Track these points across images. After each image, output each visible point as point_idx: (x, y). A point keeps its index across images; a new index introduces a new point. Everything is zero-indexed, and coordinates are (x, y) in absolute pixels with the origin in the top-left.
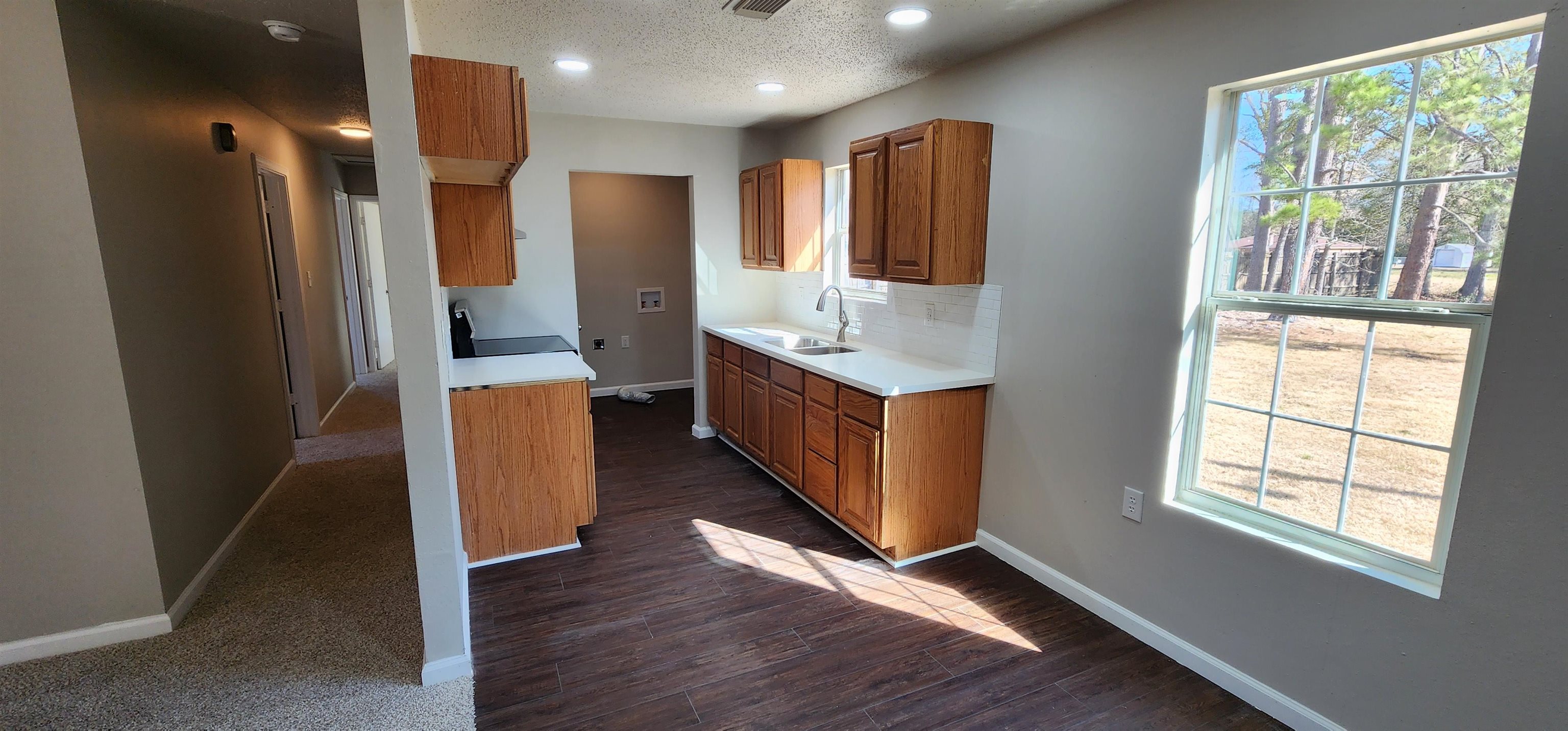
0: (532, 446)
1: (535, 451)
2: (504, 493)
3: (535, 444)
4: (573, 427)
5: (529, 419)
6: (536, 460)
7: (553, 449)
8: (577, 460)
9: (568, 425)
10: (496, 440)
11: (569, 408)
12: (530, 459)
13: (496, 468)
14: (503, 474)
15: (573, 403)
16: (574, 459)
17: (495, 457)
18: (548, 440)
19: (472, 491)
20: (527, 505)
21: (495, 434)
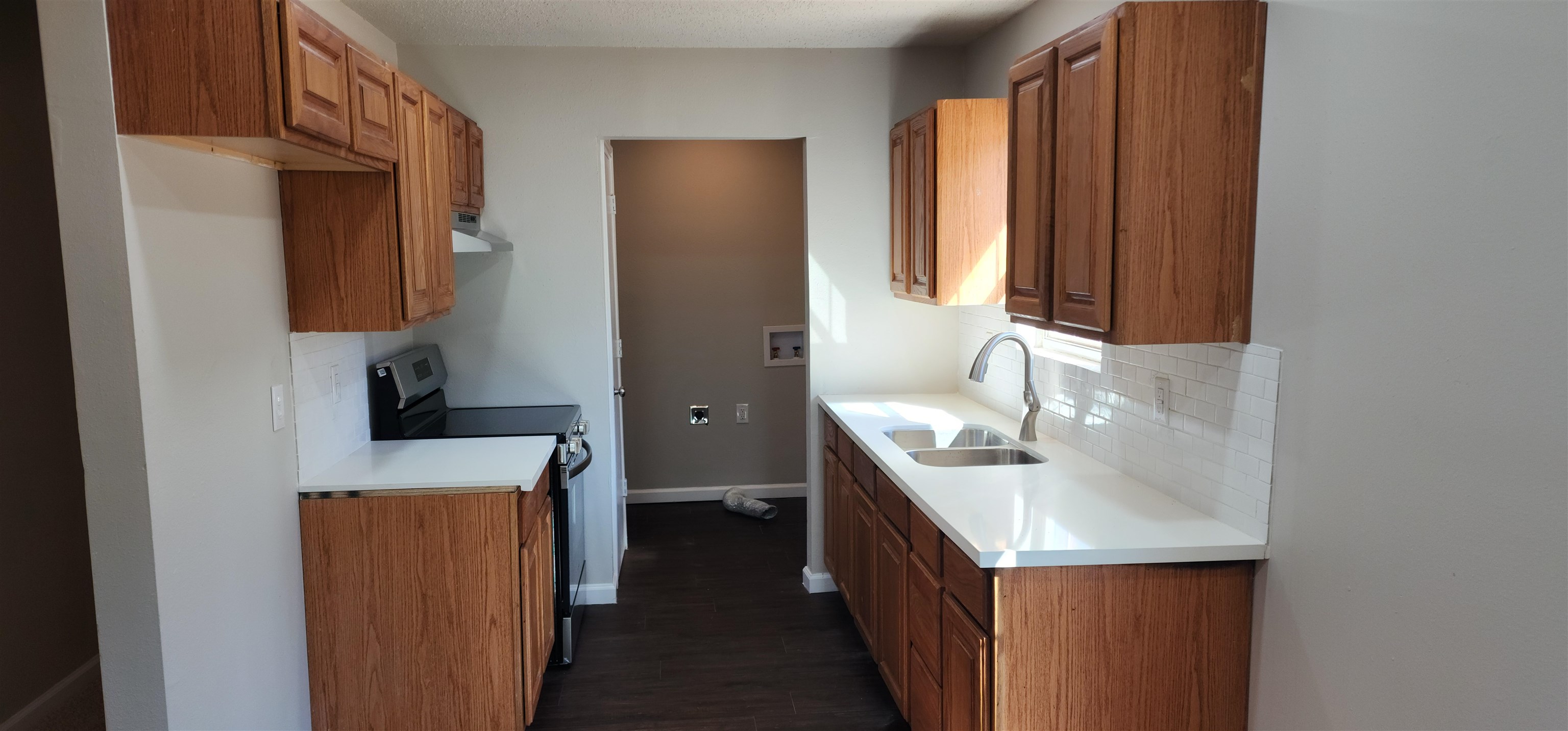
0: (424, 596)
1: (430, 603)
2: (379, 670)
3: (430, 593)
4: (492, 569)
5: (421, 551)
6: (431, 619)
7: (458, 602)
8: (498, 624)
9: (484, 565)
10: (367, 581)
11: (486, 536)
12: (421, 616)
13: (366, 627)
14: (378, 638)
15: (493, 528)
16: (493, 622)
17: (365, 608)
18: (451, 586)
19: (328, 660)
20: (414, 692)
21: (367, 571)
